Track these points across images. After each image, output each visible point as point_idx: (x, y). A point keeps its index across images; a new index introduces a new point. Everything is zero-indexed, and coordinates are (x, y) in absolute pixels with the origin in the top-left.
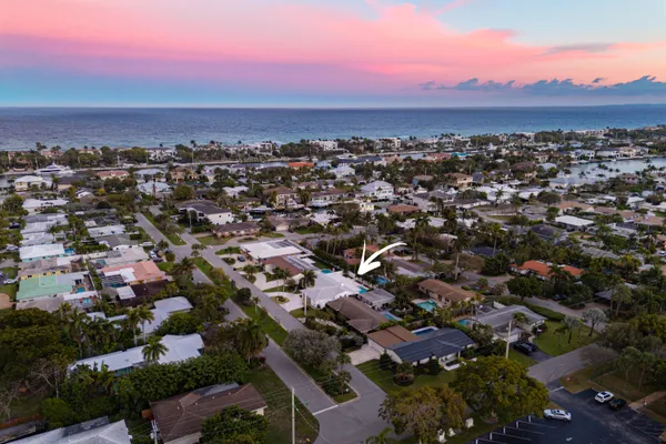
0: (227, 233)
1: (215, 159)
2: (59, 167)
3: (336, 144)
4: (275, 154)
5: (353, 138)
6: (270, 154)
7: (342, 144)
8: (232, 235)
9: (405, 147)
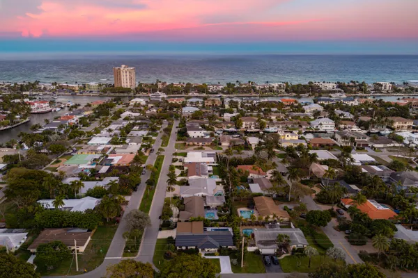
0: (191, 143)
1: (246, 93)
2: (160, 93)
3: (335, 85)
4: (287, 91)
5: (352, 82)
6: (284, 91)
7: (340, 85)
8: (194, 145)
9: (395, 90)
